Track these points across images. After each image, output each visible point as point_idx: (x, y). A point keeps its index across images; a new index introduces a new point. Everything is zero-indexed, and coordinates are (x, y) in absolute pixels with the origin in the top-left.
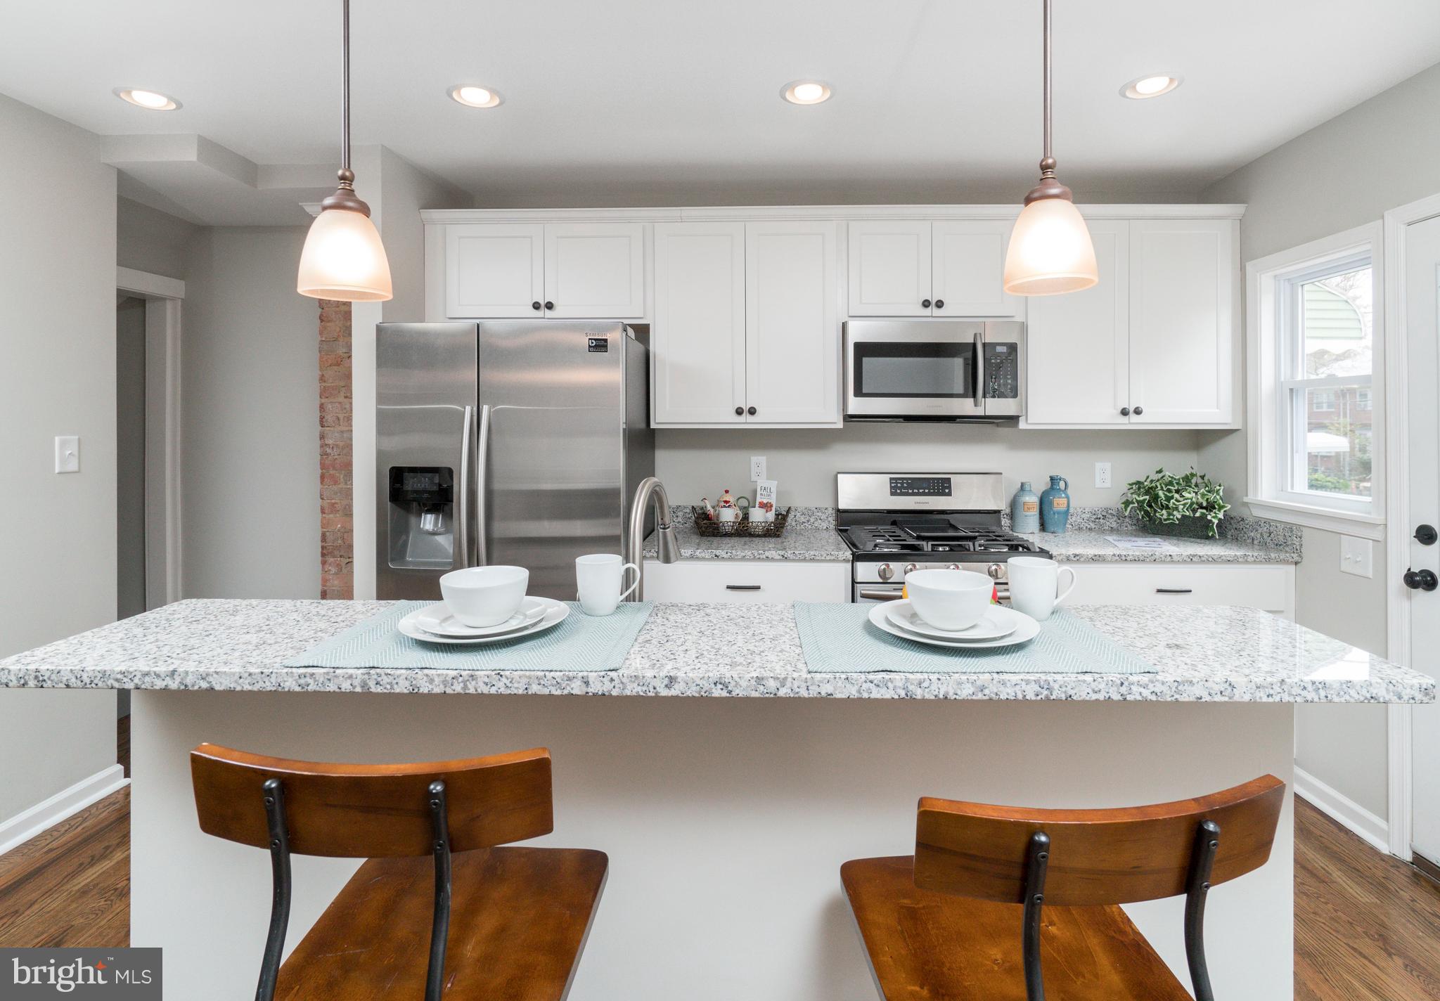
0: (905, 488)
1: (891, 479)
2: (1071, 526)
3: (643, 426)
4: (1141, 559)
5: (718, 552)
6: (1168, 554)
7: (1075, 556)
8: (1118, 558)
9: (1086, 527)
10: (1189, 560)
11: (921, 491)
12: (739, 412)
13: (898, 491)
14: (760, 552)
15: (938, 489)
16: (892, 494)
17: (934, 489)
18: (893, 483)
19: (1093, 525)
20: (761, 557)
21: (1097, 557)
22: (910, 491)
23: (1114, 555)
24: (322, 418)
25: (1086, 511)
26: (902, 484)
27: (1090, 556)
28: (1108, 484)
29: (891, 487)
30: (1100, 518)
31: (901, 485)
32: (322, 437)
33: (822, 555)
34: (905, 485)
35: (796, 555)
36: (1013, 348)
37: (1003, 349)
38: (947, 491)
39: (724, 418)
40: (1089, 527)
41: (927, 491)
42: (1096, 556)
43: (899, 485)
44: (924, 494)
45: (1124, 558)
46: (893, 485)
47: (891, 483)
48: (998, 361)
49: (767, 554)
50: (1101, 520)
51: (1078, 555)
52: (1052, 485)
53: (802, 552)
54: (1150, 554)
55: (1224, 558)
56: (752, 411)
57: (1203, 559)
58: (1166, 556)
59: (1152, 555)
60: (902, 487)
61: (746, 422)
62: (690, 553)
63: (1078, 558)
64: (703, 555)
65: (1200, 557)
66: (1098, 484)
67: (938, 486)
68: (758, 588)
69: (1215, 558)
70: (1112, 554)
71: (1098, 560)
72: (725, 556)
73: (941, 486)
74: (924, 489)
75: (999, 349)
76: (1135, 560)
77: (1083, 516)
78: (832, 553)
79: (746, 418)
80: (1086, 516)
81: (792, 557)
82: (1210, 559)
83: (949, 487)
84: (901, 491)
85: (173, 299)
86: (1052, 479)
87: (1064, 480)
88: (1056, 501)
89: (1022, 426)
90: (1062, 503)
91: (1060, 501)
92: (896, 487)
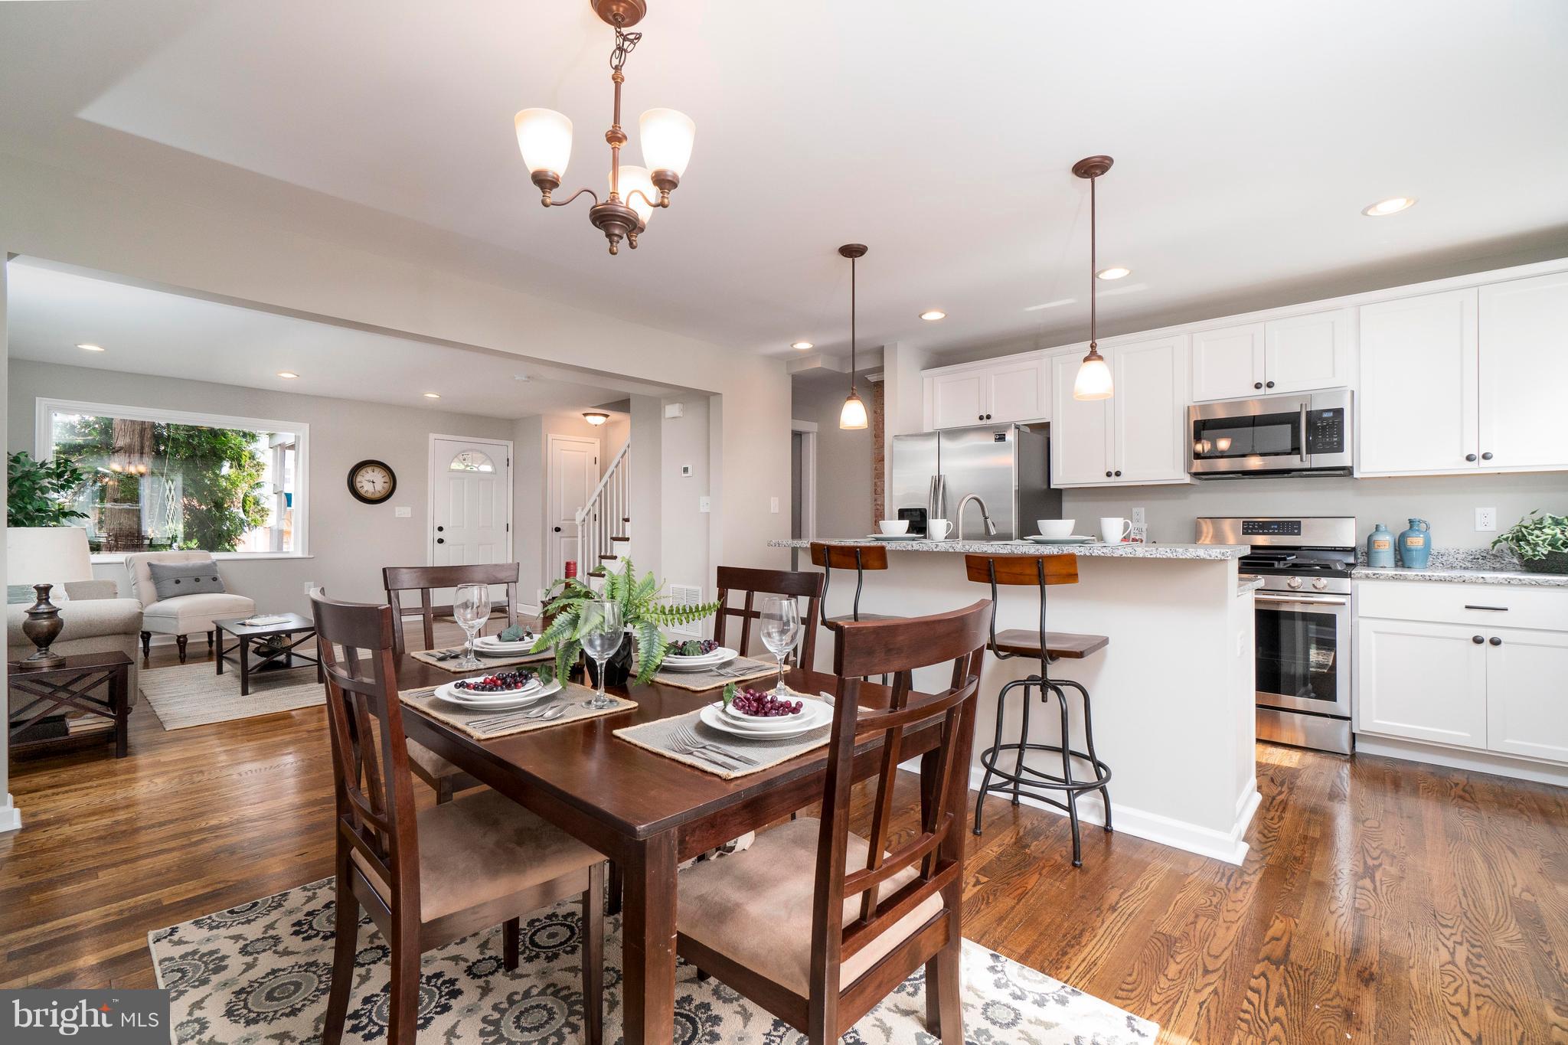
0: (1256, 529)
1: (1244, 522)
2: (1441, 565)
3: (1045, 487)
4: (1448, 579)
6: (1480, 576)
8: (1420, 578)
9: (1461, 566)
10: (1507, 582)
11: (1272, 531)
12: (1109, 474)
13: (1250, 531)
16: (1245, 533)
17: (1286, 529)
18: (1246, 525)
19: (1469, 565)
21: (1399, 576)
22: (1263, 532)
23: (1417, 575)
24: (876, 490)
25: (1461, 551)
26: (1255, 526)
27: (1390, 575)
28: (1492, 528)
29: (1246, 529)
30: (1479, 557)
32: (875, 500)
34: (1257, 527)
36: (1338, 412)
37: (1330, 414)
38: (1298, 531)
39: (1099, 479)
40: (1463, 566)
41: (1278, 531)
42: (1396, 575)
43: (1250, 527)
44: (1276, 534)
45: (1428, 578)
46: (1244, 527)
47: (1242, 525)
48: (1326, 423)
50: (1480, 560)
52: (1411, 526)
55: (1551, 582)
56: (1118, 474)
57: (1524, 582)
58: (1477, 578)
59: (1460, 577)
60: (1254, 528)
61: (1114, 481)
63: (1376, 576)
65: (1520, 580)
66: (1479, 527)
67: (1288, 527)
69: (1540, 581)
70: (1415, 574)
71: (1399, 579)
73: (1291, 526)
74: (1275, 529)
75: (1325, 415)
76: (1441, 580)
77: (1456, 555)
79: (1113, 478)
80: (1460, 555)
82: (1533, 583)
83: (1299, 529)
84: (1255, 532)
85: (813, 433)
86: (1411, 521)
87: (1425, 522)
88: (1409, 540)
89: (1356, 475)
90: (1416, 542)
91: (1414, 540)
92: (1248, 528)
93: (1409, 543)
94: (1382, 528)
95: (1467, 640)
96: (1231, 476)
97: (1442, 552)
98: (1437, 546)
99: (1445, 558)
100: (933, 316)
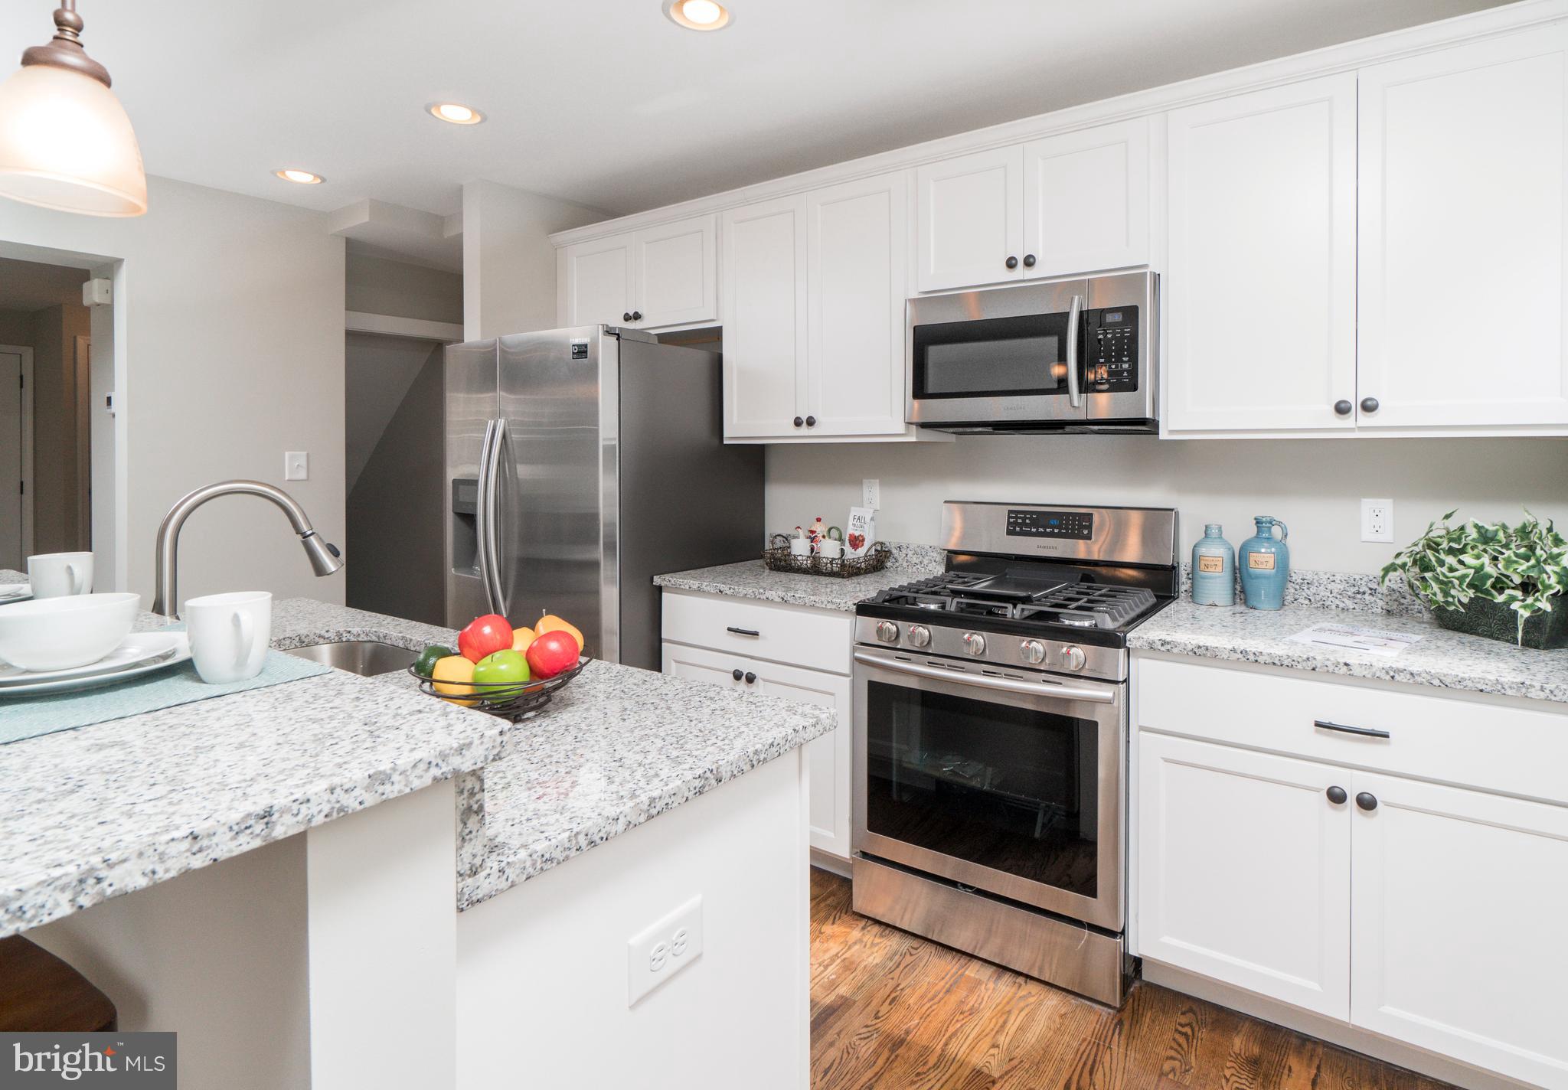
0: (1027, 525)
1: (1010, 512)
2: (1307, 602)
4: (1286, 663)
5: (722, 587)
6: (1342, 661)
7: (1164, 643)
8: (1240, 656)
9: (1337, 606)
10: (1388, 678)
11: (1048, 530)
12: (798, 423)
13: (1018, 529)
14: (761, 591)
15: (1073, 529)
16: (1010, 533)
17: (1067, 529)
18: (1012, 517)
19: (1350, 604)
20: (762, 597)
21: (1202, 651)
22: (1034, 530)
23: (1234, 650)
25: (1338, 578)
26: (1024, 519)
27: (1190, 647)
28: (1387, 536)
29: (1009, 523)
30: (1364, 593)
31: (1024, 521)
33: (822, 602)
34: (1027, 521)
35: (796, 600)
36: (1131, 314)
37: (1118, 317)
38: (1086, 532)
39: (785, 431)
40: (1342, 605)
41: (1056, 531)
42: (1199, 647)
43: (1020, 521)
44: (1052, 535)
45: (1252, 658)
46: (1012, 520)
47: (1009, 517)
48: (1109, 336)
49: (768, 594)
50: (1367, 596)
51: (1168, 643)
52: (1258, 532)
53: (802, 596)
54: (1305, 657)
55: (1469, 683)
56: (811, 422)
57: (1419, 679)
58: (1337, 665)
59: (1308, 659)
60: (1024, 524)
61: (807, 435)
62: (697, 585)
63: (1169, 647)
64: (708, 588)
65: (1412, 674)
66: (1367, 534)
67: (1074, 525)
68: (755, 634)
69: (1447, 681)
70: (1231, 647)
71: (1204, 655)
72: (728, 592)
73: (1076, 523)
74: (1053, 527)
75: (1110, 318)
76: (1274, 664)
77: (1330, 587)
78: (834, 600)
79: (805, 429)
80: (1336, 587)
81: (791, 600)
82: (1436, 682)
83: (1090, 527)
84: (1021, 529)
86: (1258, 522)
87: (1279, 524)
88: (1253, 557)
89: (1163, 435)
90: (1263, 561)
91: (1259, 557)
92: (1016, 523)
93: (1252, 564)
94: (1214, 532)
95: (1318, 790)
96: (980, 429)
97: (1309, 577)
98: (1299, 565)
99: (1313, 589)
100: (456, 114)
